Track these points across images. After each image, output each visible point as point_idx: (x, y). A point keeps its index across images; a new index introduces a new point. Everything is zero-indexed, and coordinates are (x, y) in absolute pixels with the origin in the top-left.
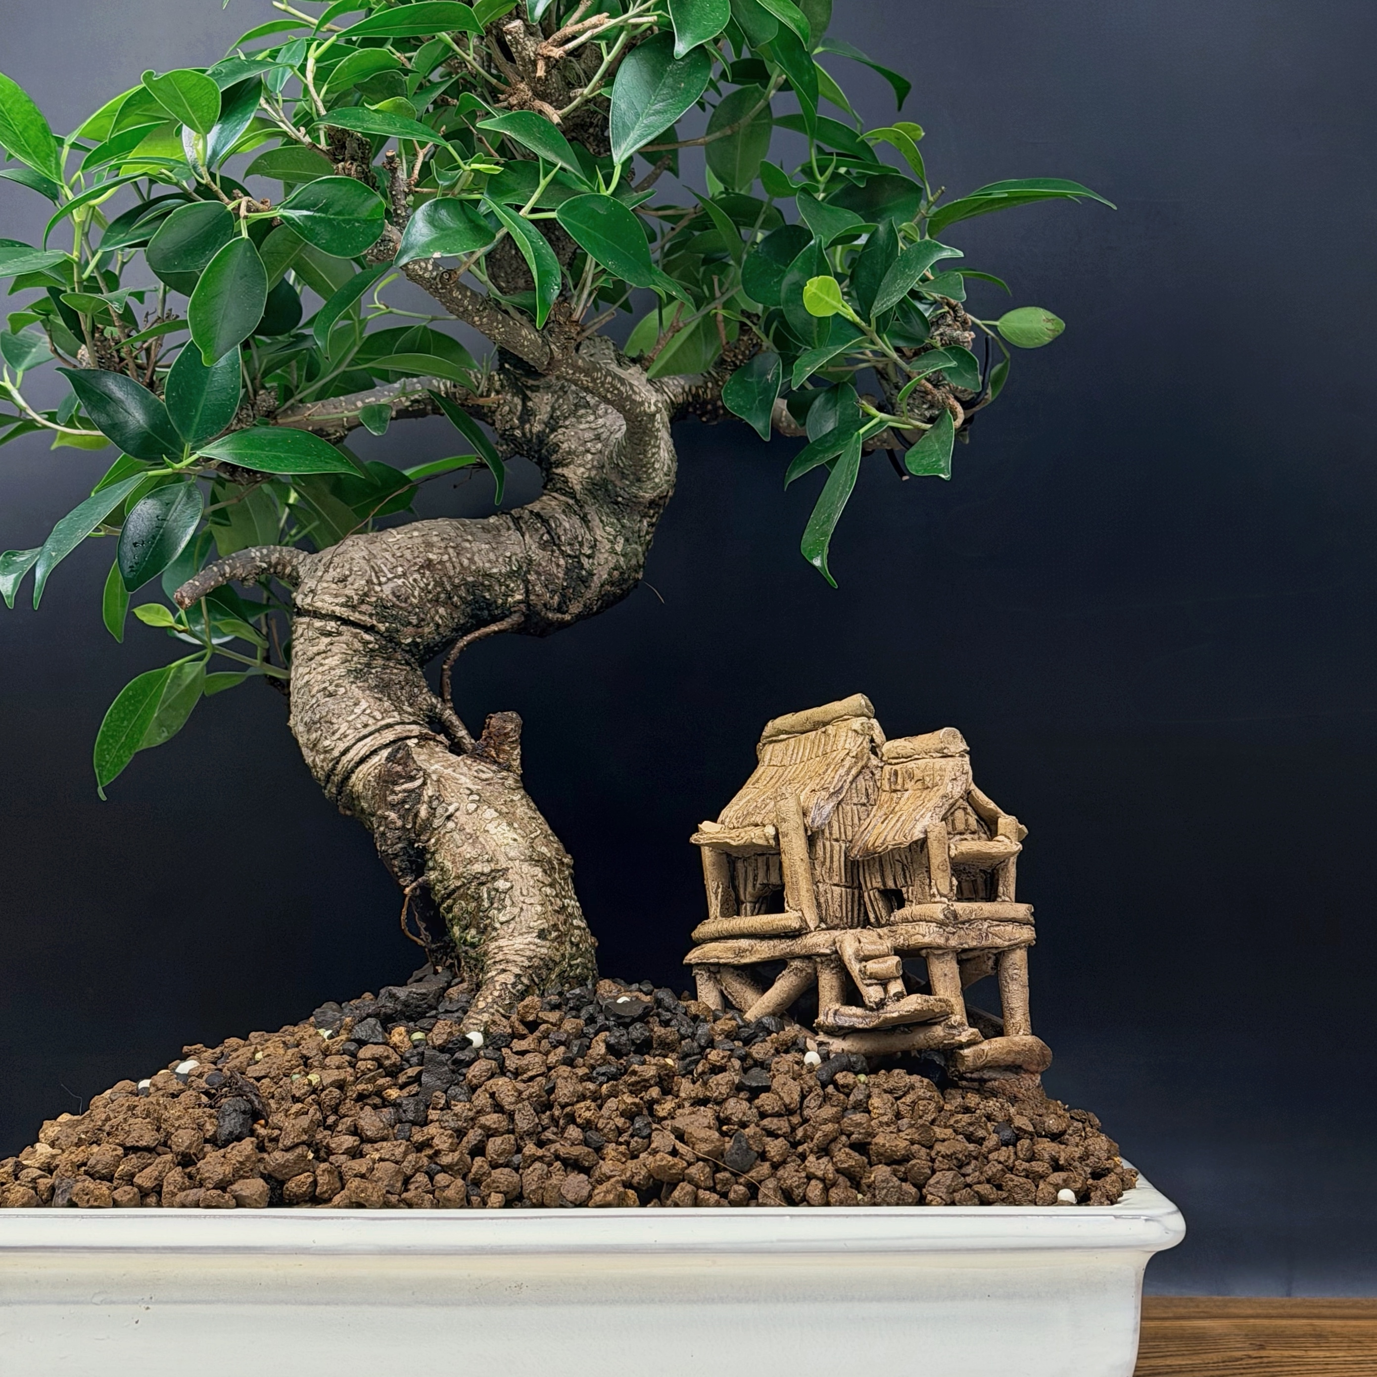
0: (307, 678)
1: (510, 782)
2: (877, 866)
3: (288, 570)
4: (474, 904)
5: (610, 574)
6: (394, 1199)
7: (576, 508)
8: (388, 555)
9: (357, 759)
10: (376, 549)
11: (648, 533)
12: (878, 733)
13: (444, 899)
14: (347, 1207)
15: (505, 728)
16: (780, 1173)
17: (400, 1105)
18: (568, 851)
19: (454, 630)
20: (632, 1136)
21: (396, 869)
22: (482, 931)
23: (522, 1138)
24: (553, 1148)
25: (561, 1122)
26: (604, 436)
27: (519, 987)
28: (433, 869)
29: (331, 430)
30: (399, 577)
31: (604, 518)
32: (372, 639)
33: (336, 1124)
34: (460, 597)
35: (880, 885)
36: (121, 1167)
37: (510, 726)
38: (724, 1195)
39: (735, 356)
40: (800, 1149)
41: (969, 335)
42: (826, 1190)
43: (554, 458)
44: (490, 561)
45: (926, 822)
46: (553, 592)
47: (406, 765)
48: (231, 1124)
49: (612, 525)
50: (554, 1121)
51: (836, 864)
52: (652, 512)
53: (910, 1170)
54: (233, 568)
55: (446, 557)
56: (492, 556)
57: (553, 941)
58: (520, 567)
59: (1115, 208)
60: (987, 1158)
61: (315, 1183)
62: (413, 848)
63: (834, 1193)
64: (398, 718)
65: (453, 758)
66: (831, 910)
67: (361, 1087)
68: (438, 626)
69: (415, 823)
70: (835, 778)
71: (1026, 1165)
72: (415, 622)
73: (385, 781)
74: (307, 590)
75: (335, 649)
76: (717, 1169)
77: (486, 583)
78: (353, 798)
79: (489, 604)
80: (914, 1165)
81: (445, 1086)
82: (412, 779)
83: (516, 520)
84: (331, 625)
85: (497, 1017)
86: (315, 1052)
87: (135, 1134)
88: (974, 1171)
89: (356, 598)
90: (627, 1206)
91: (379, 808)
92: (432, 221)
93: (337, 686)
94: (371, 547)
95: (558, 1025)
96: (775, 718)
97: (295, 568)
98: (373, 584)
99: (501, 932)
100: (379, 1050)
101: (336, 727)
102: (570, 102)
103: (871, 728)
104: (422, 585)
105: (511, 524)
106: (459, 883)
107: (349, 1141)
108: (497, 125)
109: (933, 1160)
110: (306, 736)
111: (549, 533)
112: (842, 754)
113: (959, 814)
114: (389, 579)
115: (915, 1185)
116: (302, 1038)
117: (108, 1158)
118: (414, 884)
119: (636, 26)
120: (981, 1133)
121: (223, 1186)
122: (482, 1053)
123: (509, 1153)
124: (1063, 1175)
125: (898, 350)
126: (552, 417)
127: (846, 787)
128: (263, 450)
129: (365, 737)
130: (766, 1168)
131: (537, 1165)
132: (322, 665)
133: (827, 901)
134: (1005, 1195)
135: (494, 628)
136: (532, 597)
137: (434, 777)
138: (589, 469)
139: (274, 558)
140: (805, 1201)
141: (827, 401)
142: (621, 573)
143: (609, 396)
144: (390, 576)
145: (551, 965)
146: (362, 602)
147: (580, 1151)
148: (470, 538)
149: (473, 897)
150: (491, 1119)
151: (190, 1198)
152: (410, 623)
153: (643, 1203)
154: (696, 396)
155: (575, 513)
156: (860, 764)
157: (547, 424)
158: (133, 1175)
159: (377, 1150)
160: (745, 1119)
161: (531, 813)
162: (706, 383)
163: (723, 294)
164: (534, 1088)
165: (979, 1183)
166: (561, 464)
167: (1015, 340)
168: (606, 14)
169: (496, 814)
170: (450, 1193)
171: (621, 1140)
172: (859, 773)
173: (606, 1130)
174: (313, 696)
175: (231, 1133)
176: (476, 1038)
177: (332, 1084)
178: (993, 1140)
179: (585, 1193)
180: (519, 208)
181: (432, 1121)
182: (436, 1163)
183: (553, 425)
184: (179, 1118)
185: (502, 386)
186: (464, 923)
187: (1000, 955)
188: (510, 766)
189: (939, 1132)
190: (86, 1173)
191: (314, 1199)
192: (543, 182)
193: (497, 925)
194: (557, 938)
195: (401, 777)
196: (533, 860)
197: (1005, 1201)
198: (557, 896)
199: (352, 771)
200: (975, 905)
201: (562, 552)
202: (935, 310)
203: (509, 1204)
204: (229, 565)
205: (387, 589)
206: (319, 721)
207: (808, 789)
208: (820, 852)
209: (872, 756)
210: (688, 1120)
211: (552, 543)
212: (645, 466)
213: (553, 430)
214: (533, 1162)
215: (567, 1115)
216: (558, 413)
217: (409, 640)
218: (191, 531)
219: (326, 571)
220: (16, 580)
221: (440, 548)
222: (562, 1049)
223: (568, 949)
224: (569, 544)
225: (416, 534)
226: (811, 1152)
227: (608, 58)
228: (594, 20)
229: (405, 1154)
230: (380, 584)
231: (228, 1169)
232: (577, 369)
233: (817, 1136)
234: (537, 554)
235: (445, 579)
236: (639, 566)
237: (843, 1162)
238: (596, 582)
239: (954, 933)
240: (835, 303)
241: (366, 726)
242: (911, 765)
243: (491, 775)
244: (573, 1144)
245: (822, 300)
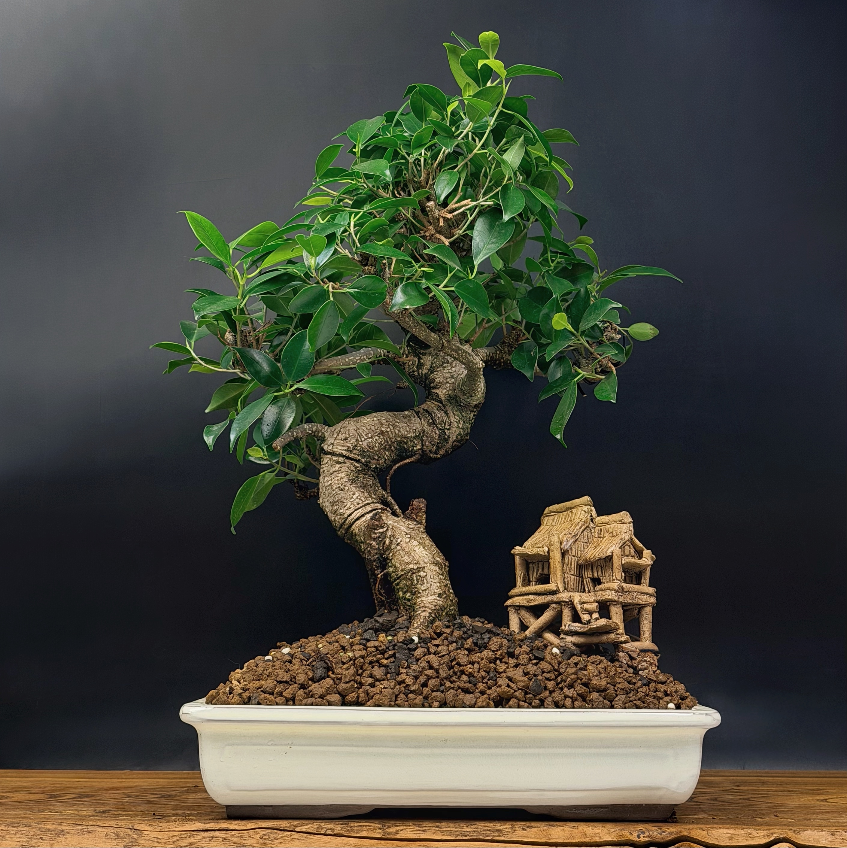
0: (330, 482)
1: (422, 529)
2: (590, 568)
3: (320, 434)
4: (409, 582)
5: (457, 437)
6: (393, 703)
7: (442, 407)
8: (364, 428)
9: (355, 518)
10: (358, 426)
11: (473, 419)
12: (594, 513)
13: (395, 580)
14: (373, 706)
15: (420, 506)
16: (553, 695)
17: (388, 666)
18: (446, 560)
19: (391, 462)
20: (489, 680)
21: (374, 567)
22: (413, 594)
23: (442, 680)
24: (457, 684)
25: (458, 674)
26: (455, 376)
27: (431, 618)
28: (391, 567)
29: (335, 372)
30: (369, 438)
31: (455, 412)
32: (359, 465)
33: (362, 673)
34: (394, 447)
35: (591, 576)
36: (277, 689)
37: (422, 505)
38: (530, 704)
39: (510, 340)
40: (560, 686)
41: (619, 336)
42: (573, 702)
43: (432, 385)
44: (407, 431)
45: (612, 549)
46: (434, 445)
47: (379, 521)
48: (320, 672)
49: (458, 415)
50: (455, 673)
51: (573, 566)
52: (475, 410)
53: (607, 695)
54: (297, 433)
55: (389, 430)
56: (408, 429)
57: (444, 598)
58: (420, 434)
59: (682, 282)
60: (637, 691)
61: (358, 697)
62: (382, 557)
63: (576, 703)
64: (371, 501)
65: (396, 518)
66: (569, 585)
67: (371, 659)
68: (385, 459)
69: (383, 547)
70: (575, 530)
71: (654, 694)
72: (377, 458)
73: (371, 528)
74: (329, 443)
75: (342, 469)
76: (526, 693)
77: (405, 441)
78: (353, 535)
79: (406, 450)
80: (609, 693)
81: (406, 659)
82: (383, 527)
83: (417, 413)
84: (341, 459)
85: (424, 631)
86: (347, 644)
87: (281, 676)
88: (633, 696)
89: (351, 447)
90: (490, 707)
91: (368, 540)
92: (404, 292)
93: (344, 486)
94: (357, 424)
95: (451, 634)
96: (549, 506)
97: (323, 433)
98: (359, 441)
99: (423, 594)
100: (376, 643)
101: (345, 504)
102: (453, 237)
103: (591, 510)
104: (379, 442)
105: (415, 415)
106: (403, 573)
107: (370, 680)
108: (431, 252)
109: (616, 691)
110: (330, 508)
111: (432, 419)
112: (578, 521)
113: (627, 547)
114: (365, 439)
115: (609, 701)
116: (339, 638)
117: (272, 685)
118: (382, 573)
119: (482, 206)
120: (634, 681)
121: (322, 697)
122: (419, 645)
123: (438, 686)
124: (670, 698)
125: (588, 342)
126: (431, 367)
127: (579, 534)
128: (323, 385)
129: (358, 509)
130: (547, 693)
131: (451, 691)
132: (337, 476)
133: (568, 581)
134: (646, 705)
135: (408, 461)
136: (425, 447)
137: (391, 527)
138: (448, 391)
139: (314, 429)
140: (564, 706)
141: (557, 364)
142: (461, 437)
143: (464, 361)
144: (366, 438)
145: (443, 609)
146: (354, 449)
147: (467, 685)
148: (398, 421)
149: (409, 579)
150: (430, 672)
151: (309, 702)
152: (375, 459)
153: (496, 707)
154: (492, 357)
155: (442, 410)
156: (586, 525)
157: (429, 370)
158: (282, 693)
159: (382, 684)
160: (536, 673)
161: (431, 543)
162: (496, 351)
163: (506, 313)
164: (446, 659)
165: (635, 700)
166: (434, 388)
167: (636, 338)
168: (470, 200)
169: (418, 543)
170: (417, 701)
171: (484, 681)
172: (585, 529)
173: (478, 677)
174: (334, 490)
175: (321, 676)
176: (416, 639)
177: (359, 657)
178: (639, 684)
179: (473, 702)
180: (438, 286)
181: (402, 673)
182: (408, 690)
183: (432, 370)
184: (298, 669)
185: (409, 352)
186: (404, 590)
187: (641, 607)
188: (422, 522)
189: (618, 680)
190: (262, 691)
191: (358, 703)
192: (449, 275)
193: (421, 591)
194: (446, 597)
195: (378, 526)
196: (434, 563)
197: (645, 708)
198: (444, 579)
199: (353, 523)
200: (631, 585)
201: (437, 428)
202: (604, 324)
203: (440, 706)
204: (296, 432)
205: (365, 444)
206: (337, 501)
207: (563, 534)
208: (566, 560)
209: (591, 523)
210: (513, 673)
211: (433, 423)
212: (474, 390)
213: (432, 373)
214: (449, 689)
215: (461, 671)
216: (435, 365)
217: (374, 466)
218: (291, 419)
219: (338, 435)
220: (214, 438)
221: (386, 425)
222: (454, 644)
223: (450, 603)
224: (441, 424)
225: (375, 419)
226: (565, 686)
227: (470, 219)
228: (465, 202)
229: (395, 686)
230: (362, 441)
231: (324, 690)
232: (453, 350)
233: (568, 680)
234: (427, 428)
235: (388, 439)
236: (468, 433)
237: (579, 691)
238: (451, 441)
239: (621, 596)
240: (564, 324)
241: (358, 504)
242: (608, 526)
243: (413, 526)
244: (465, 683)
245: (559, 322)
